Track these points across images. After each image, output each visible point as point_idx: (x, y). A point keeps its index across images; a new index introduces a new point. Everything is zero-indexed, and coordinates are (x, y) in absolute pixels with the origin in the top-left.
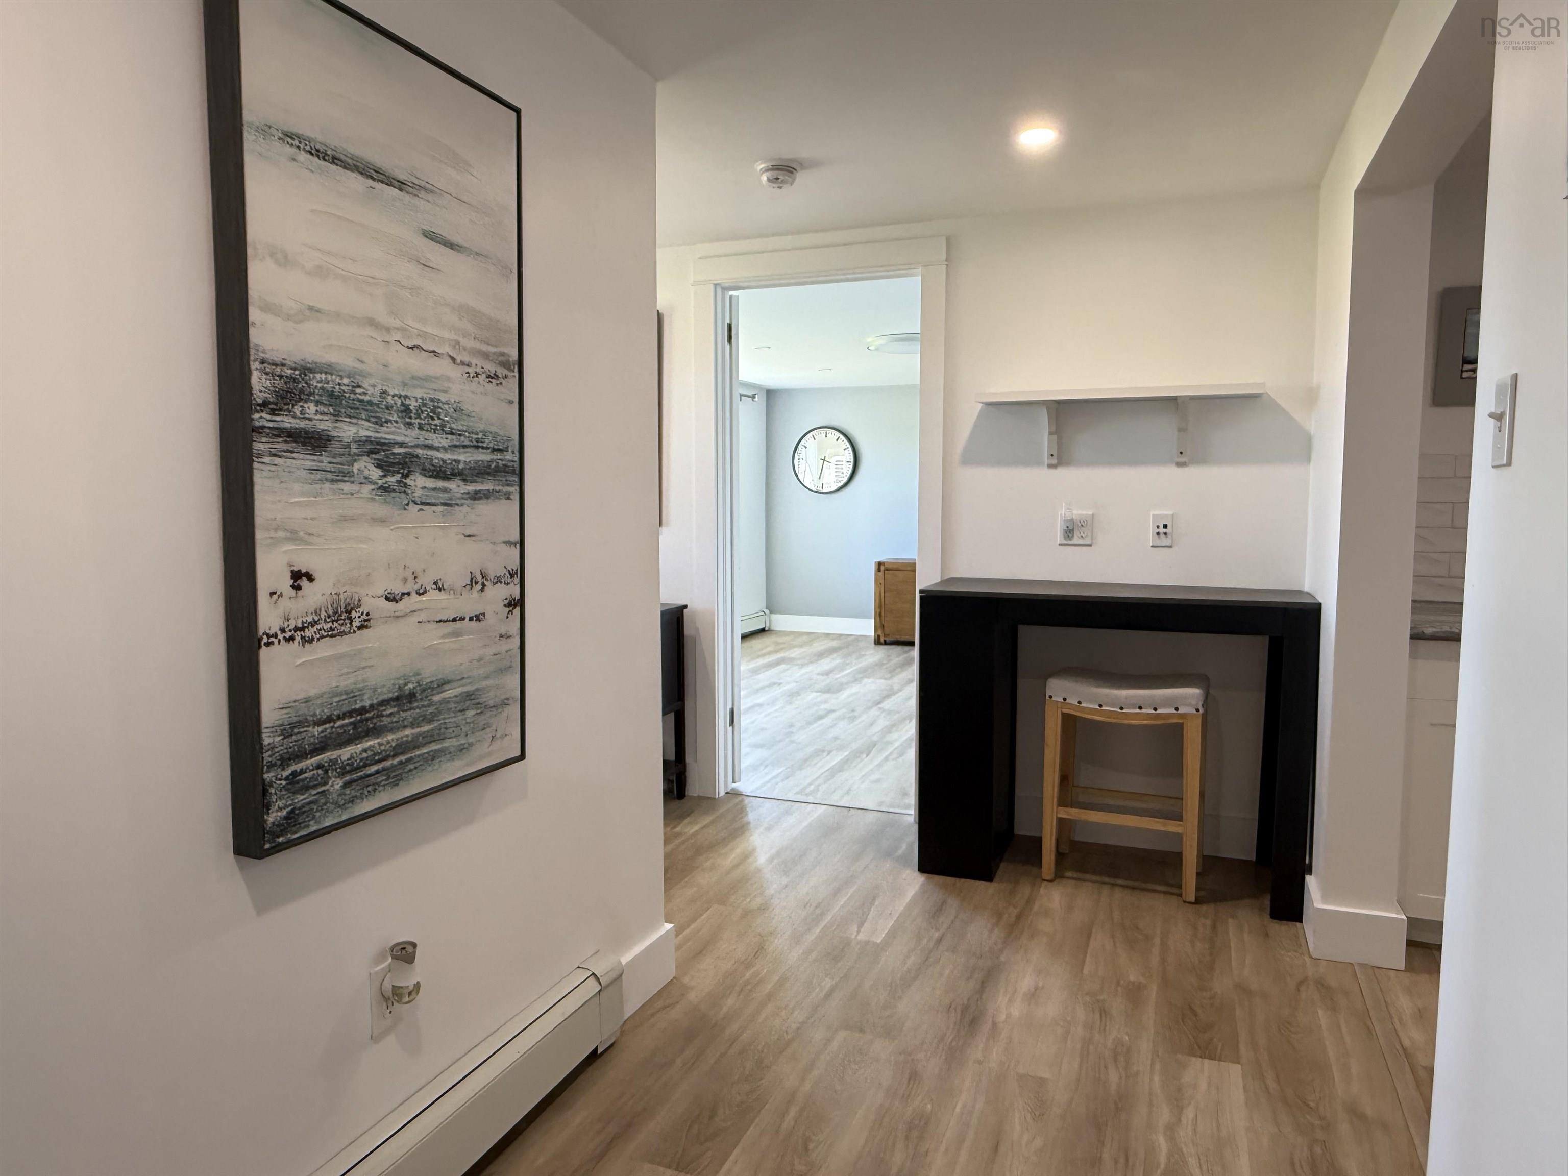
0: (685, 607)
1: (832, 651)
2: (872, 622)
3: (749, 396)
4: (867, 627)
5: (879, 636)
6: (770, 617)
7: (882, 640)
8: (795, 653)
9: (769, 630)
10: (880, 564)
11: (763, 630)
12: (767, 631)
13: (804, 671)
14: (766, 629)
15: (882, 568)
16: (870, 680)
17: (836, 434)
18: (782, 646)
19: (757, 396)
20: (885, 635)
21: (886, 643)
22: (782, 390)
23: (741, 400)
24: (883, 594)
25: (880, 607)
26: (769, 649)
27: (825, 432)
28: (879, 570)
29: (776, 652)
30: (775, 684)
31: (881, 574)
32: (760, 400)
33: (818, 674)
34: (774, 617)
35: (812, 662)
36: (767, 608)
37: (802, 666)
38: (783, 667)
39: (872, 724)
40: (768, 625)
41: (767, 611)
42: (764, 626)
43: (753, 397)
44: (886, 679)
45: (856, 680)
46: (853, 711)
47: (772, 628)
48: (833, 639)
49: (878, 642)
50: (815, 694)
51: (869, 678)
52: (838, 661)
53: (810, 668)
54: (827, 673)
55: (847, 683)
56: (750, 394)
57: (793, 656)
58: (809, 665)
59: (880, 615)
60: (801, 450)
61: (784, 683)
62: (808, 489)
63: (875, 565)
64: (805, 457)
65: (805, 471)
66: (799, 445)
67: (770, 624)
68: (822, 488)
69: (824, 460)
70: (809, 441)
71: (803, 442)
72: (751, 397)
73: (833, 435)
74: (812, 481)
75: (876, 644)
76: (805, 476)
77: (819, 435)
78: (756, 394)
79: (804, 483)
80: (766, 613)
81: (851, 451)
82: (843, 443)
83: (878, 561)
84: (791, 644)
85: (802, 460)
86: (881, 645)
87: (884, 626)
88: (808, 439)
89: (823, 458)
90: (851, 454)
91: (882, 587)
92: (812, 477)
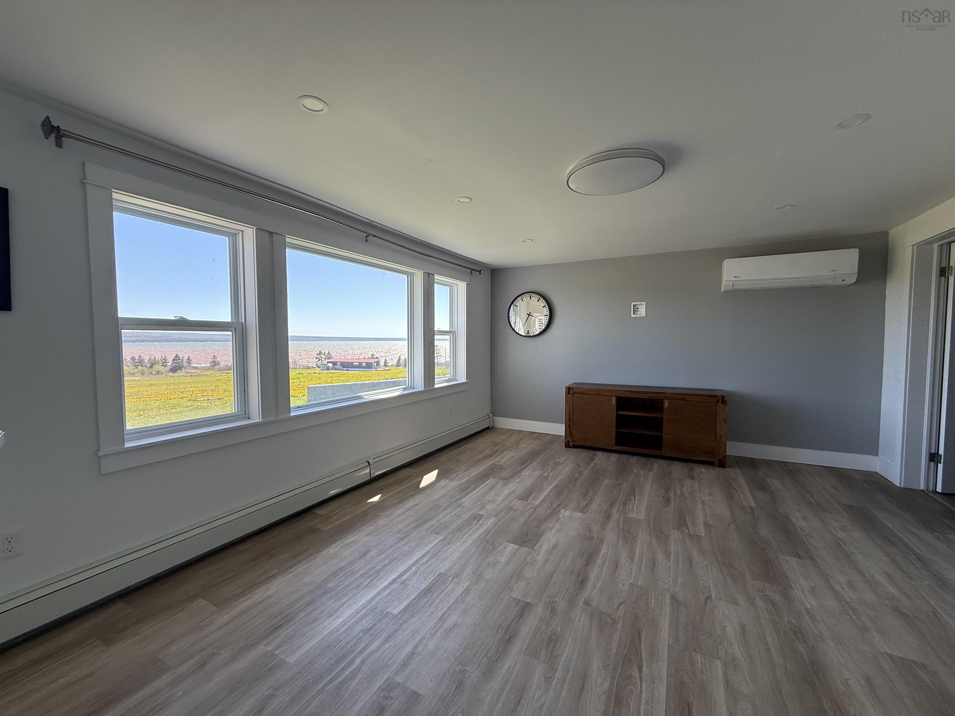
1: (533, 455)
2: (563, 426)
3: (477, 271)
4: (559, 429)
5: (568, 441)
6: (493, 418)
7: (571, 444)
8: (504, 458)
9: (493, 427)
10: (569, 389)
11: (488, 428)
12: (491, 428)
13: (506, 491)
14: (490, 427)
15: (571, 392)
16: (567, 513)
17: (537, 297)
20: (573, 441)
21: (575, 447)
22: (501, 268)
23: (471, 274)
24: (571, 411)
25: (569, 420)
26: (487, 452)
27: (530, 295)
28: (569, 393)
30: (476, 517)
31: (570, 396)
32: (486, 275)
33: (519, 498)
34: (496, 419)
36: (491, 413)
37: (507, 479)
40: (491, 425)
41: (491, 415)
43: (480, 272)
44: (582, 511)
45: (555, 511)
47: (495, 426)
49: (567, 446)
50: (511, 546)
51: (565, 508)
52: (537, 473)
54: (526, 496)
55: (545, 520)
56: (479, 269)
57: (502, 462)
58: (513, 480)
59: (569, 426)
60: (513, 309)
61: (484, 516)
62: (518, 334)
63: (566, 387)
64: (516, 313)
65: (515, 323)
66: (512, 305)
67: (493, 423)
68: (528, 334)
69: (529, 315)
70: (519, 302)
71: (514, 303)
72: (478, 272)
73: (535, 298)
74: (521, 328)
75: (566, 447)
76: (516, 326)
77: (526, 298)
78: (482, 270)
79: (515, 330)
80: (490, 416)
81: (547, 308)
82: (542, 303)
83: (567, 385)
84: (504, 445)
85: (514, 314)
86: (570, 447)
87: (572, 434)
88: (518, 301)
89: (529, 313)
90: (548, 310)
91: (571, 405)
92: (521, 326)
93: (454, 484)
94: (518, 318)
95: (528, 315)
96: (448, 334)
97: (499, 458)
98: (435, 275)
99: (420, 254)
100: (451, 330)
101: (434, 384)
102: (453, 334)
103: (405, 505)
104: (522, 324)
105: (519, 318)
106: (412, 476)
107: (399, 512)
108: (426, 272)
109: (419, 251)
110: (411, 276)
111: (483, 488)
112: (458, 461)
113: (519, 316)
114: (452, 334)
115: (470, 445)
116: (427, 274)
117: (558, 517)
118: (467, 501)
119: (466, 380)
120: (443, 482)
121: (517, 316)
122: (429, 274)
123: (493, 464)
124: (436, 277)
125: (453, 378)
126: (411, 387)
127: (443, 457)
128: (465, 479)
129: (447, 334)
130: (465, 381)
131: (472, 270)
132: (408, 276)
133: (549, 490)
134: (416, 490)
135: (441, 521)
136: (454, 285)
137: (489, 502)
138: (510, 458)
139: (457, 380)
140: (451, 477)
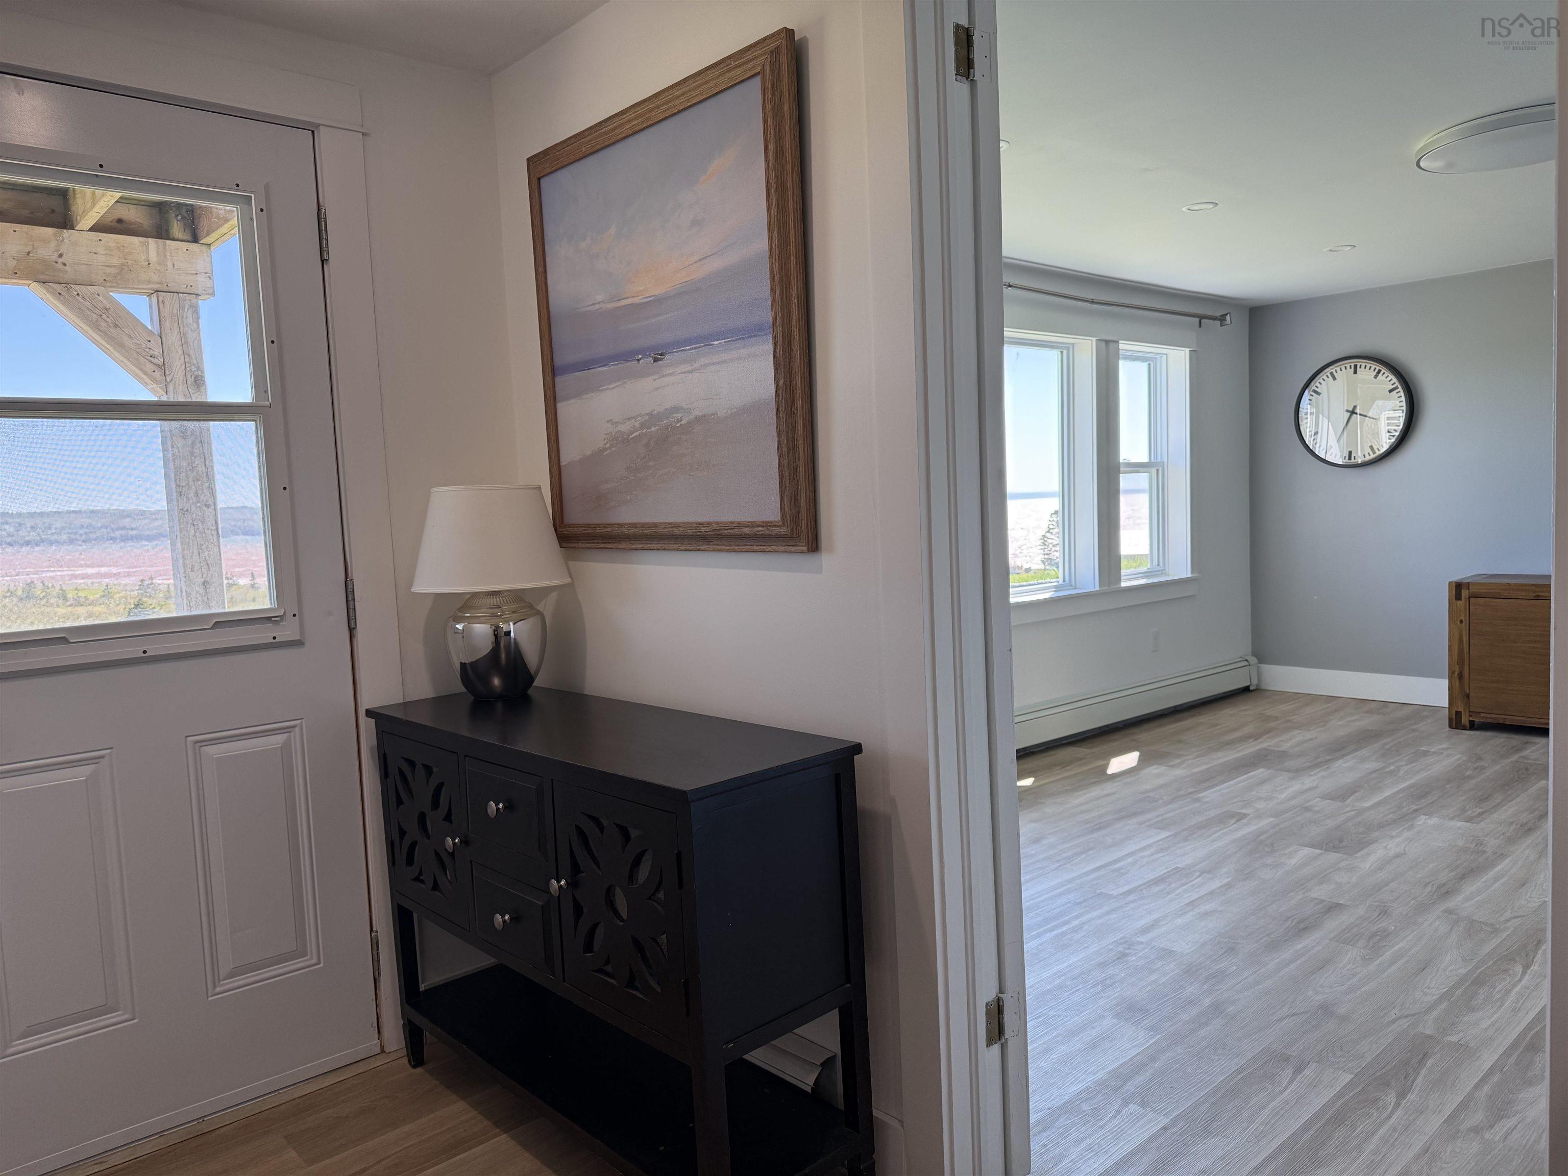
0: (857, 748)
1: (1364, 738)
2: (1444, 683)
3: (1214, 318)
4: (1435, 693)
5: (1458, 714)
6: (1258, 668)
7: (1465, 720)
8: (1291, 741)
9: (1258, 690)
10: (1458, 588)
11: (1246, 690)
12: (1255, 690)
13: (1296, 786)
14: (1251, 688)
15: (1465, 593)
16: (1434, 821)
17: (1373, 367)
18: (1272, 724)
19: (1228, 317)
20: (1471, 712)
21: (1472, 726)
22: (1276, 304)
23: (1200, 326)
24: (1465, 639)
25: (1461, 661)
26: (1247, 730)
27: (1353, 365)
28: (1458, 597)
29: (1256, 736)
30: (1232, 815)
31: (1461, 604)
32: (1237, 325)
33: (1324, 797)
34: (1267, 668)
35: (1317, 765)
36: (1254, 654)
37: (1297, 772)
38: (1260, 772)
39: (1424, 967)
40: (1255, 682)
41: (1254, 661)
42: (1248, 684)
43: (1222, 319)
44: (1469, 820)
45: (1403, 818)
46: (1384, 912)
47: (1264, 687)
48: (1370, 712)
49: (1456, 722)
50: (1307, 851)
51: (1430, 814)
52: (1371, 765)
53: (1308, 781)
54: (1342, 795)
55: (1381, 826)
56: (1218, 314)
57: (1286, 746)
58: (1312, 773)
59: (1461, 676)
60: (1308, 402)
61: (1251, 816)
62: (1324, 461)
63: (1450, 583)
64: (1317, 407)
65: (1316, 433)
66: (1307, 391)
67: (1259, 680)
68: (1350, 458)
69: (1353, 412)
70: (1323, 384)
71: (1313, 386)
72: (1219, 320)
73: (1367, 371)
74: (1331, 447)
75: (1451, 726)
76: (1318, 440)
77: (1343, 373)
78: (1227, 314)
79: (1317, 453)
80: (1251, 663)
81: (1402, 394)
82: (1388, 380)
83: (1456, 578)
84: (1288, 721)
85: (1312, 414)
86: (1464, 728)
87: (1468, 696)
88: (1321, 381)
89: (1351, 409)
90: (1403, 399)
91: (1465, 626)
92: (1333, 441)
93: (1179, 772)
94: (1324, 422)
95: (1349, 414)
96: (1145, 469)
97: (1276, 740)
98: (1120, 342)
99: (1093, 302)
100: (1153, 460)
101: (1119, 580)
102: (1158, 470)
103: (1085, 794)
104: (1336, 434)
105: (1326, 421)
106: (1085, 758)
107: (1077, 802)
108: (1102, 338)
109: (1090, 296)
110: (1067, 350)
111: (1241, 781)
112: (1180, 741)
113: (1326, 413)
114: (1154, 471)
115: (1205, 718)
116: (1103, 344)
117: (1412, 825)
118: (1211, 795)
119: (1192, 572)
120: (1153, 770)
121: (1321, 416)
122: (1107, 342)
123: (1265, 749)
124: (1121, 346)
125: (1158, 568)
126: (1071, 586)
127: (1144, 735)
128: (1205, 767)
129: (1141, 470)
130: (1189, 575)
131: (1201, 317)
132: (1062, 352)
133: (1395, 790)
134: (1101, 775)
135: (1165, 817)
136: (1158, 357)
137: (1260, 799)
138: (1303, 742)
139: (1168, 575)
140: (1172, 763)
